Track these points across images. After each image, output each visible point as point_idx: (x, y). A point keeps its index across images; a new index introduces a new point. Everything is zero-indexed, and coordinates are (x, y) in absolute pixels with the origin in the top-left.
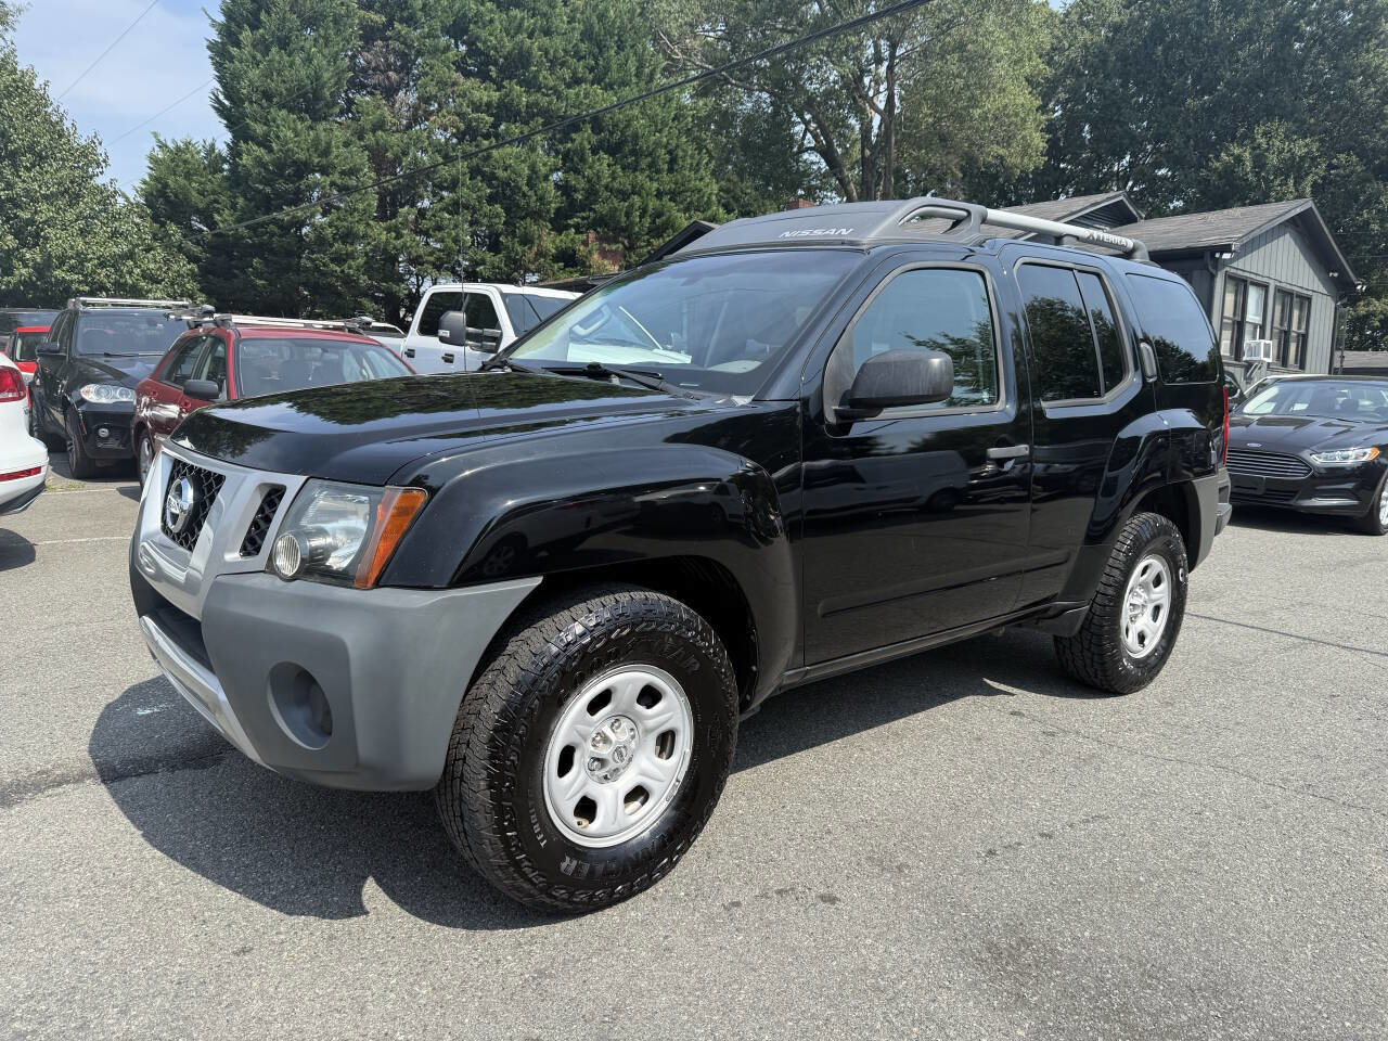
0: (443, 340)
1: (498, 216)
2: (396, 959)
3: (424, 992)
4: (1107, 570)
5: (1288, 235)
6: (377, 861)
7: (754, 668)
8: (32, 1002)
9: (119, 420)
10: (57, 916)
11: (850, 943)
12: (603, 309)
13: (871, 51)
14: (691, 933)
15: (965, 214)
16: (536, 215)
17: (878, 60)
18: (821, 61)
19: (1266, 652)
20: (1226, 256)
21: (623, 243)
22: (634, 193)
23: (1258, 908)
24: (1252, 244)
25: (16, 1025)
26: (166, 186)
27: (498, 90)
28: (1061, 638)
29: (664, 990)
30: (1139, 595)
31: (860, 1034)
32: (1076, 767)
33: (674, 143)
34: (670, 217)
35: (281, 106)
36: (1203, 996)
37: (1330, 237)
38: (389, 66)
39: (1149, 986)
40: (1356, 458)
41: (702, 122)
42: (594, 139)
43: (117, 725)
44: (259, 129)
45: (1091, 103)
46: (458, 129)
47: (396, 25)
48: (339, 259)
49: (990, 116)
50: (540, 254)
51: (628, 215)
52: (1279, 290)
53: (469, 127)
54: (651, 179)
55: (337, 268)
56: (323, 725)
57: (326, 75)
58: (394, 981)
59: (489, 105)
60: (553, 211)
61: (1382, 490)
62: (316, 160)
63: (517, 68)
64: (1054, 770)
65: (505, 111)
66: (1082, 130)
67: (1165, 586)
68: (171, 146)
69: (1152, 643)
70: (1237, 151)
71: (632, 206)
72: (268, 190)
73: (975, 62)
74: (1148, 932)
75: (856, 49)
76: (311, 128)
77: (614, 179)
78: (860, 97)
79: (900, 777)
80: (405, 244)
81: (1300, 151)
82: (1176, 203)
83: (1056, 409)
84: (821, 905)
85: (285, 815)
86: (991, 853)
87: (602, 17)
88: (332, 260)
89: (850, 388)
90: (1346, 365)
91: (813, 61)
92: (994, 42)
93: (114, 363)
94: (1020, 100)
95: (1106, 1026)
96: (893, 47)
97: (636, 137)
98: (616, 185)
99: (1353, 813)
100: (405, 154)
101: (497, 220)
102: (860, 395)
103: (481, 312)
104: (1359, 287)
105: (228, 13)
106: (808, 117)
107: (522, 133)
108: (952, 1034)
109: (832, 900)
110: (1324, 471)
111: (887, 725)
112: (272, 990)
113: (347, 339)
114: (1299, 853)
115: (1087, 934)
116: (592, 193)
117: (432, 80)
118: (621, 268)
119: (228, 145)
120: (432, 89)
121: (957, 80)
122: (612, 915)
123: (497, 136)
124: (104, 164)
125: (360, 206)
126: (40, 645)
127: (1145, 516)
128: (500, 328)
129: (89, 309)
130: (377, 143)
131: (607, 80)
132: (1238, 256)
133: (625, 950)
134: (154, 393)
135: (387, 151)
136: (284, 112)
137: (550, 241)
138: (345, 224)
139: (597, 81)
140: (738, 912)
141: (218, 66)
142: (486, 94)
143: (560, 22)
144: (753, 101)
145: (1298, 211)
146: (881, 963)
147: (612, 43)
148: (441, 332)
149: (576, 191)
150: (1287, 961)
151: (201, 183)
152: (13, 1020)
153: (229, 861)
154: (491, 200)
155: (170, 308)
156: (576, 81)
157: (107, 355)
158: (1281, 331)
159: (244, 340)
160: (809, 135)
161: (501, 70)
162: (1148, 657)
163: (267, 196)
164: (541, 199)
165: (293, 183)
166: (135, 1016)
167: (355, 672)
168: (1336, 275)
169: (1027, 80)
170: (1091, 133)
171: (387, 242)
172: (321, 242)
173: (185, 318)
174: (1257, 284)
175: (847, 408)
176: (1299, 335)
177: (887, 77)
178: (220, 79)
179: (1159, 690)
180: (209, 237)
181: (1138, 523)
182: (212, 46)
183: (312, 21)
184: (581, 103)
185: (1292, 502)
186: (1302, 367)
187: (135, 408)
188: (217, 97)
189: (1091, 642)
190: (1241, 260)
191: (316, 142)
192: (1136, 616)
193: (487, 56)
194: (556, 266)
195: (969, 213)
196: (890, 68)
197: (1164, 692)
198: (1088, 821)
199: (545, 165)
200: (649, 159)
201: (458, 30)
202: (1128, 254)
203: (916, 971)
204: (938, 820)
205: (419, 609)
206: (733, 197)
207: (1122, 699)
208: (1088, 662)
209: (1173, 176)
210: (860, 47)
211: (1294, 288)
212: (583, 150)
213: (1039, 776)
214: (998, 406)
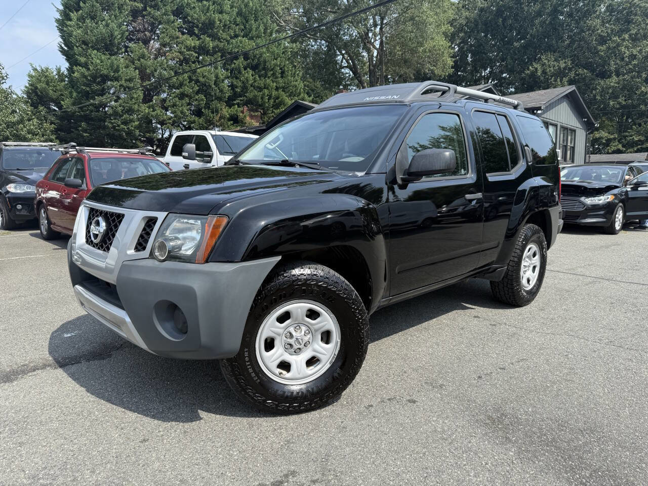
0: (185, 157)
1: (202, 100)
2: (218, 440)
3: (236, 454)
4: (514, 250)
5: (565, 103)
6: (199, 396)
7: (370, 298)
8: (46, 470)
9: (27, 201)
10: (49, 430)
11: (426, 420)
12: (279, 136)
13: (371, 21)
14: (353, 420)
15: (447, 88)
16: (220, 99)
17: (375, 25)
18: (349, 26)
19: (579, 286)
20: (539, 112)
21: (261, 112)
22: (265, 88)
23: (602, 394)
24: (551, 106)
25: (41, 481)
26: (36, 88)
27: (199, 40)
28: (494, 282)
29: (347, 446)
30: (527, 261)
31: (440, 459)
32: (508, 339)
33: (283, 64)
34: (282, 99)
35: (93, 48)
36: (587, 433)
37: (583, 103)
38: (145, 30)
39: (562, 430)
40: (605, 200)
41: (295, 54)
42: (245, 63)
43: (56, 342)
44: (83, 60)
45: (471, 44)
46: (180, 59)
47: (148, 8)
48: (125, 123)
49: (427, 50)
50: (221, 118)
51: (262, 98)
52: (562, 127)
53: (185, 58)
54: (273, 82)
55: (125, 127)
56: (182, 328)
57: (116, 33)
58: (220, 450)
59: (194, 47)
60: (227, 97)
61: (616, 214)
62: (112, 74)
63: (208, 29)
64: (499, 340)
65: (202, 50)
66: (468, 56)
67: (537, 257)
68: (39, 69)
69: (533, 283)
70: (536, 66)
71: (264, 94)
72: (88, 89)
73: (420, 25)
74: (556, 407)
75: (365, 20)
76: (109, 59)
77: (255, 81)
78: (368, 42)
79: (432, 347)
80: (157, 114)
81: (563, 65)
82: (511, 89)
83: (492, 177)
84: (409, 404)
85: (149, 378)
86: (480, 377)
87: (246, 5)
88: (122, 123)
89: (407, 168)
90: (592, 161)
91: (346, 26)
92: (427, 16)
93: (22, 173)
94: (442, 43)
95: (548, 448)
96: (382, 19)
97: (265, 62)
98: (256, 84)
99: (633, 352)
100: (156, 71)
101: (202, 102)
102: (412, 170)
103: (202, 144)
104: (596, 125)
105: (66, 6)
106: (344, 52)
107: (211, 60)
108: (481, 456)
109: (414, 402)
110: (590, 206)
111: (420, 325)
112: (162, 457)
113: (141, 157)
114: (613, 370)
115: (530, 410)
116: (245, 88)
117: (167, 36)
118: (260, 123)
119: (67, 69)
120: (167, 40)
121: (412, 34)
122: (315, 415)
123: (199, 62)
124: (5, 78)
125: (135, 96)
126: (8, 307)
127: (528, 225)
128: (212, 151)
129: (7, 147)
130: (142, 66)
131: (250, 35)
132: (545, 112)
133: (325, 429)
134: (47, 186)
135: (146, 69)
136: (95, 51)
137: (226, 111)
138: (128, 105)
139: (245, 36)
140: (373, 410)
141: (61, 31)
142: (192, 42)
143: (227, 8)
144: (317, 45)
145: (569, 91)
146: (442, 428)
147: (252, 17)
148: (184, 154)
149: (236, 87)
150: (619, 416)
151: (54, 86)
152: (39, 479)
153: (127, 401)
154: (198, 93)
155: (47, 146)
156: (236, 36)
157: (18, 169)
158: (563, 146)
159: (92, 159)
160: (344, 61)
161: (200, 30)
162: (532, 289)
163: (88, 91)
164: (221, 91)
165: (101, 85)
166: (99, 473)
167: (200, 302)
168: (586, 120)
169: (443, 33)
170: (471, 58)
171: (149, 113)
172: (116, 114)
173: (60, 149)
174: (552, 125)
175: (407, 176)
176: (571, 147)
177: (380, 34)
178: (62, 37)
179: (537, 304)
180: (59, 113)
181: (526, 229)
182: (57, 21)
183: (108, 7)
184: (239, 46)
185: (578, 221)
186: (573, 162)
187: (36, 194)
188: (61, 46)
189: (507, 283)
190: (546, 114)
191: (112, 66)
192: (526, 271)
193: (194, 23)
194: (229, 123)
195: (449, 88)
196: (381, 29)
197: (539, 305)
198: (519, 361)
199: (222, 75)
200: (272, 72)
201: (178, 12)
202: (515, 107)
203: (459, 430)
204: (453, 365)
205: (229, 272)
206: (311, 90)
207: (521, 309)
208: (506, 292)
209: (509, 77)
210: (366, 19)
211: (568, 126)
212: (239, 68)
213: (493, 343)
214: (468, 176)
